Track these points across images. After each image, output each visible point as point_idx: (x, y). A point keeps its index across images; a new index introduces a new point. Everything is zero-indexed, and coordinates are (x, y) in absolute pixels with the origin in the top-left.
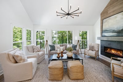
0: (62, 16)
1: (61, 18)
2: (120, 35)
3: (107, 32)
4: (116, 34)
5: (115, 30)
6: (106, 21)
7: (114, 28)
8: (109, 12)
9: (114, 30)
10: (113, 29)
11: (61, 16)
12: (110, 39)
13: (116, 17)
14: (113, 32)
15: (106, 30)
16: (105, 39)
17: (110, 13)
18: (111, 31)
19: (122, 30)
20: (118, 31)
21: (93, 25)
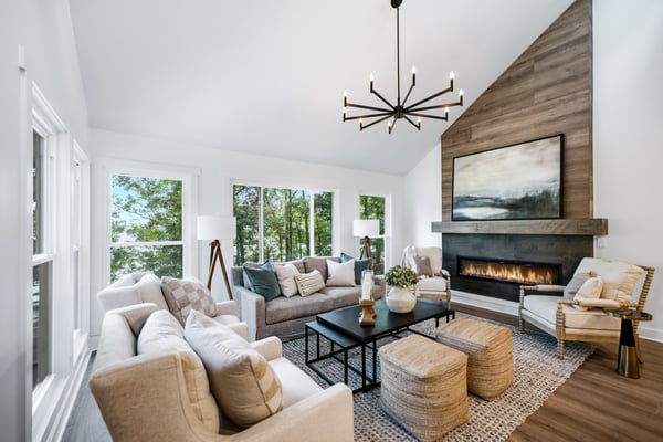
0: (365, 122)
1: (362, 128)
2: (520, 214)
3: (471, 203)
4: (505, 211)
5: (503, 198)
6: (468, 166)
7: (497, 191)
8: (474, 137)
9: (497, 200)
10: (495, 196)
11: (361, 120)
12: (484, 229)
13: (502, 158)
14: (493, 206)
15: (469, 198)
16: (465, 228)
17: (478, 140)
18: (489, 201)
19: (523, 199)
20: (510, 202)
21: (403, 175)
